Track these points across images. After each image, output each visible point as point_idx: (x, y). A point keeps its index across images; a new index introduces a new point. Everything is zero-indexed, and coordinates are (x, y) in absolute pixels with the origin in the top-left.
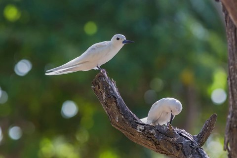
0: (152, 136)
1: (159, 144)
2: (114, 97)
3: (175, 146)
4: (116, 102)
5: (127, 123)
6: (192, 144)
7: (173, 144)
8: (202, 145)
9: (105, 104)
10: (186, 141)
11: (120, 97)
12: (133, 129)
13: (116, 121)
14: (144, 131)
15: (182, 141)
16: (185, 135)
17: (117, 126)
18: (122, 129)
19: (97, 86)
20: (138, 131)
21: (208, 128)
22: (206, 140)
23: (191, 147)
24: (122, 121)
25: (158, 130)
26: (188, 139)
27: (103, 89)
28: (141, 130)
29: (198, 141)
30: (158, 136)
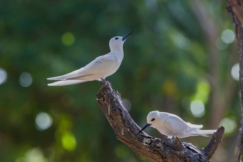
0: (159, 149)
1: (166, 158)
2: (120, 109)
3: (183, 160)
4: (122, 115)
5: (133, 136)
6: (200, 158)
7: (180, 157)
8: (209, 158)
9: (111, 116)
10: (194, 154)
11: (126, 110)
12: (139, 143)
13: (121, 134)
14: (150, 144)
15: (189, 154)
16: (192, 148)
17: (123, 139)
18: (127, 142)
19: (102, 99)
20: (145, 144)
21: (215, 141)
22: (213, 153)
23: (199, 160)
24: (127, 134)
25: (164, 144)
26: (196, 152)
27: (108, 101)
28: (147, 143)
29: (206, 155)
30: (165, 149)
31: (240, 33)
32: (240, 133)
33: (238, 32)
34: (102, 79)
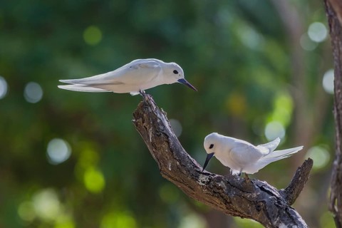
0: (220, 191)
1: (231, 203)
2: (166, 135)
3: (254, 206)
4: (168, 143)
5: (185, 172)
6: (279, 202)
7: (250, 201)
8: (291, 203)
9: (153, 144)
10: (270, 197)
11: (174, 135)
12: (192, 181)
13: (168, 169)
14: (208, 183)
15: (263, 198)
16: (267, 189)
17: (170, 177)
18: (176, 180)
19: (141, 120)
20: (201, 183)
21: (300, 179)
22: (297, 196)
23: (277, 206)
24: (177, 170)
25: (228, 183)
26: (273, 195)
27: (149, 123)
28: (204, 182)
29: (287, 198)
30: (229, 190)
31: (335, 27)
32: (335, 168)
33: (333, 26)
34: (140, 92)
